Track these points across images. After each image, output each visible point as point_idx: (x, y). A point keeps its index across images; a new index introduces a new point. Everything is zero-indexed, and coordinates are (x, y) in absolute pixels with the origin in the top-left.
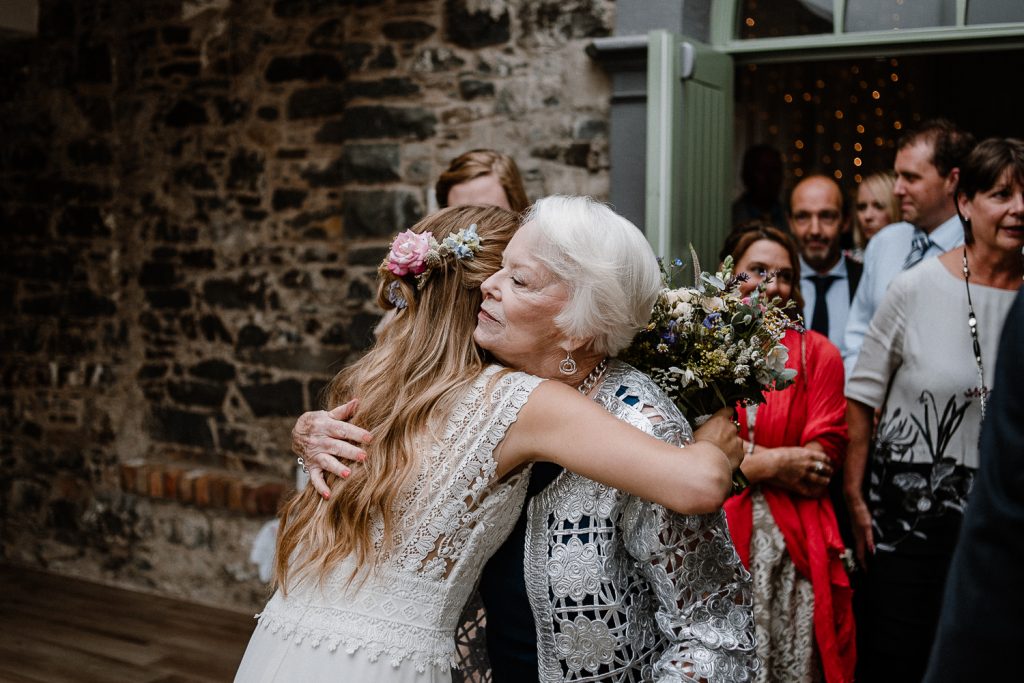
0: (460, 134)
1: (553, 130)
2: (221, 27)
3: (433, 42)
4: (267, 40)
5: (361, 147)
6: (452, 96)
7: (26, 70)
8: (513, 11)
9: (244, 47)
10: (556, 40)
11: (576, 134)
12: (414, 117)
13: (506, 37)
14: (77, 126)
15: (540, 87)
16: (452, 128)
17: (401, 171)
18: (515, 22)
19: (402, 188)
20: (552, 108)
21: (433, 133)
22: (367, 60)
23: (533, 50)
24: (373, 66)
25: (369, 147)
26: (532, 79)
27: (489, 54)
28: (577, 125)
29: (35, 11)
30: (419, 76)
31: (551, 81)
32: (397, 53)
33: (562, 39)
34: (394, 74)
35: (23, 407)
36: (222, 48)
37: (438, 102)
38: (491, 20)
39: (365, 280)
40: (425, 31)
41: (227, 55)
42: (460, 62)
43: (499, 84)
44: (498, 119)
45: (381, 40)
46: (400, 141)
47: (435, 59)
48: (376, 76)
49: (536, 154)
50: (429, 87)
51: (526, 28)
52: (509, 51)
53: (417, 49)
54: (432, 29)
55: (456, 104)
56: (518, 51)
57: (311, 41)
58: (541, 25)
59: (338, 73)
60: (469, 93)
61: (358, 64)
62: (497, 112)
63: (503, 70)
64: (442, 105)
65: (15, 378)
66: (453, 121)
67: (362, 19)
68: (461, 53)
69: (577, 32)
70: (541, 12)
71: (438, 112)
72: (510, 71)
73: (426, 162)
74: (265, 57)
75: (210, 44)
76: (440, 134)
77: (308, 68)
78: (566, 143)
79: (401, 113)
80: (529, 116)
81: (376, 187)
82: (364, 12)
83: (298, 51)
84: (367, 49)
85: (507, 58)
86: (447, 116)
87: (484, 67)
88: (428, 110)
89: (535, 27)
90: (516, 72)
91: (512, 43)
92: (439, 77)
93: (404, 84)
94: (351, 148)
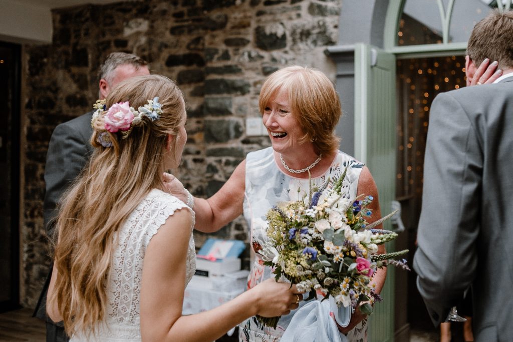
2: (143, 40)
3: (249, 48)
4: (166, 46)
5: (213, 99)
6: (258, 74)
7: (45, 60)
8: (288, 34)
9: (155, 49)
10: (309, 47)
12: (239, 84)
13: (285, 45)
14: (70, 87)
16: (257, 89)
17: (233, 110)
18: (289, 39)
19: (233, 119)
21: (249, 92)
22: (216, 56)
23: (298, 52)
24: (219, 59)
25: (217, 99)
27: (276, 54)
29: (51, 32)
30: (241, 64)
32: (231, 53)
33: (312, 46)
34: (229, 63)
35: (40, 227)
36: (144, 50)
37: (250, 76)
38: (277, 38)
39: (214, 164)
40: (244, 43)
41: (146, 53)
42: (262, 57)
45: (222, 47)
46: (233, 96)
47: (250, 56)
48: (221, 64)
50: (247, 69)
51: (294, 41)
52: (286, 52)
53: (241, 51)
54: (248, 42)
55: (260, 78)
56: (291, 52)
57: (188, 47)
58: (301, 39)
59: (201, 62)
60: (266, 73)
61: (211, 59)
63: (283, 61)
64: (254, 78)
65: (36, 213)
66: (258, 86)
67: (213, 37)
68: (263, 53)
69: (319, 43)
70: (302, 34)
71: (251, 81)
72: (286, 62)
73: (245, 106)
74: (165, 54)
75: (138, 48)
76: (252, 92)
77: (187, 60)
79: (233, 82)
81: (220, 118)
82: (215, 33)
83: (182, 51)
84: (216, 51)
85: (285, 56)
86: (255, 84)
87: (274, 60)
88: (246, 81)
89: (299, 41)
90: (289, 62)
91: (287, 48)
92: (251, 65)
93: (234, 68)
94: (207, 99)
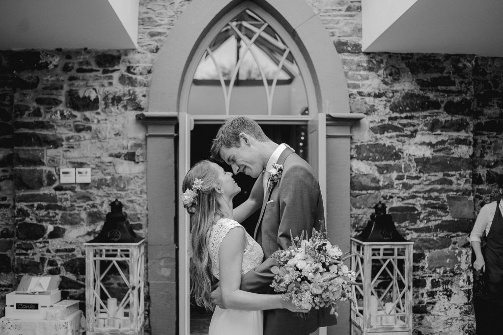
0: (75, 147)
1: (118, 146)
3: (61, 107)
5: (23, 150)
6: (71, 130)
8: (100, 98)
10: (120, 111)
11: (129, 148)
12: (52, 138)
13: (97, 108)
15: (113, 129)
16: (70, 143)
17: (45, 161)
18: (102, 103)
19: (46, 168)
20: (118, 137)
21: (62, 145)
22: (27, 113)
23: (109, 114)
24: (30, 115)
25: (28, 150)
26: (109, 125)
27: (88, 114)
28: (129, 145)
30: (53, 121)
31: (118, 127)
32: (42, 111)
33: (123, 110)
34: (40, 119)
37: (63, 132)
38: (90, 101)
39: (26, 208)
40: (57, 102)
42: (75, 116)
43: (94, 127)
44: (93, 141)
45: (35, 105)
46: (44, 148)
47: (62, 114)
48: (32, 120)
49: (111, 155)
50: (59, 126)
51: (106, 104)
52: (98, 114)
53: (53, 110)
54: (61, 102)
55: (73, 134)
56: (102, 114)
58: (113, 105)
60: (78, 129)
61: (22, 114)
62: (93, 138)
63: (96, 121)
64: (65, 134)
66: (71, 141)
67: (25, 95)
68: (75, 113)
69: (129, 108)
70: (113, 99)
71: (64, 137)
72: (99, 121)
73: (58, 158)
76: (64, 146)
78: (125, 152)
79: (45, 136)
80: (107, 140)
81: (32, 168)
82: (25, 92)
84: (27, 108)
85: (97, 116)
86: (68, 139)
87: (87, 119)
88: (59, 135)
89: (110, 105)
90: (101, 122)
91: (99, 110)
92: (64, 122)
93: (46, 124)
94: (18, 150)
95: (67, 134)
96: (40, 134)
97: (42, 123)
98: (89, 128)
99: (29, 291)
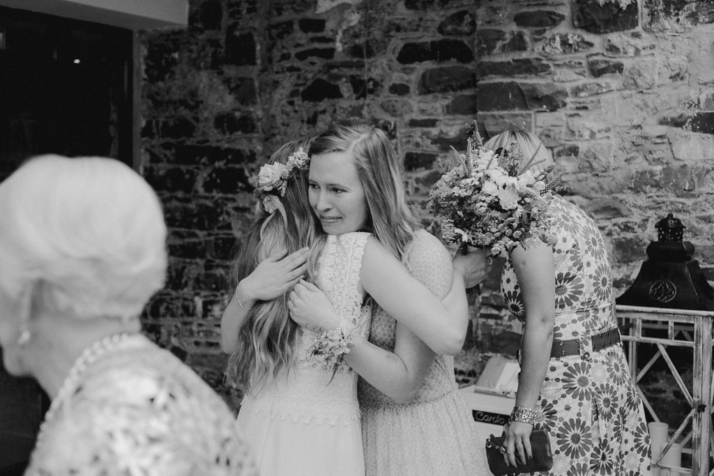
0: (589, 106)
1: (680, 101)
2: (355, 19)
3: (563, 28)
4: (398, 29)
5: (493, 116)
6: (582, 74)
7: (176, 55)
8: (641, 1)
9: (377, 34)
10: (683, 26)
11: (702, 105)
12: (546, 92)
13: (635, 24)
14: (222, 101)
15: (668, 66)
16: (581, 100)
18: (643, 11)
20: (679, 82)
21: (565, 105)
22: (499, 44)
23: (660, 34)
24: (503, 48)
25: (502, 117)
26: (659, 59)
27: (615, 38)
28: (703, 98)
29: (187, 7)
30: (548, 57)
31: (678, 60)
32: (527, 38)
33: (688, 24)
34: (524, 55)
35: (169, 334)
36: (356, 36)
37: (566, 78)
38: (620, 10)
40: (554, 20)
41: (360, 41)
42: (591, 45)
43: (627, 63)
44: (626, 93)
45: (514, 28)
46: (532, 112)
47: (564, 42)
48: (508, 58)
49: (663, 122)
50: (558, 66)
51: (653, 15)
52: (636, 35)
53: (548, 34)
54: (562, 18)
55: (588, 80)
56: (644, 35)
57: (441, 29)
58: (668, 13)
59: (465, 54)
60: (597, 72)
61: (490, 49)
62: (625, 87)
63: (631, 51)
64: (572, 81)
65: (162, 310)
66: (582, 94)
67: (494, 10)
68: (589, 37)
69: (702, 18)
71: (568, 87)
72: (637, 51)
73: (557, 129)
74: (397, 42)
75: (345, 32)
76: (569, 106)
77: (437, 51)
78: (693, 113)
79: (533, 89)
80: (656, 90)
82: (494, 4)
83: (428, 37)
84: (500, 35)
85: (634, 41)
86: (577, 91)
87: (613, 48)
88: (559, 86)
89: (662, 14)
90: (643, 52)
91: (639, 29)
92: (568, 58)
93: (535, 63)
94: (484, 117)
95: (575, 80)
96: (524, 84)
97: (527, 61)
98: (619, 68)
99: (497, 389)
